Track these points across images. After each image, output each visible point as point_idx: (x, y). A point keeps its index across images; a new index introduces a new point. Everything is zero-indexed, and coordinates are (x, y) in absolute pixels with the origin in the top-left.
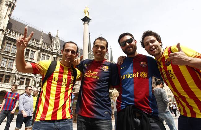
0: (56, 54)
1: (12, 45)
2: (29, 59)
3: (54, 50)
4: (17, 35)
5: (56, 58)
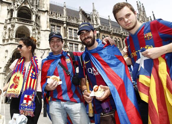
0: (98, 29)
1: (56, 26)
2: (74, 38)
3: (95, 26)
4: (58, 15)
5: (99, 34)
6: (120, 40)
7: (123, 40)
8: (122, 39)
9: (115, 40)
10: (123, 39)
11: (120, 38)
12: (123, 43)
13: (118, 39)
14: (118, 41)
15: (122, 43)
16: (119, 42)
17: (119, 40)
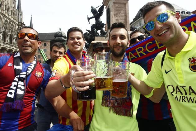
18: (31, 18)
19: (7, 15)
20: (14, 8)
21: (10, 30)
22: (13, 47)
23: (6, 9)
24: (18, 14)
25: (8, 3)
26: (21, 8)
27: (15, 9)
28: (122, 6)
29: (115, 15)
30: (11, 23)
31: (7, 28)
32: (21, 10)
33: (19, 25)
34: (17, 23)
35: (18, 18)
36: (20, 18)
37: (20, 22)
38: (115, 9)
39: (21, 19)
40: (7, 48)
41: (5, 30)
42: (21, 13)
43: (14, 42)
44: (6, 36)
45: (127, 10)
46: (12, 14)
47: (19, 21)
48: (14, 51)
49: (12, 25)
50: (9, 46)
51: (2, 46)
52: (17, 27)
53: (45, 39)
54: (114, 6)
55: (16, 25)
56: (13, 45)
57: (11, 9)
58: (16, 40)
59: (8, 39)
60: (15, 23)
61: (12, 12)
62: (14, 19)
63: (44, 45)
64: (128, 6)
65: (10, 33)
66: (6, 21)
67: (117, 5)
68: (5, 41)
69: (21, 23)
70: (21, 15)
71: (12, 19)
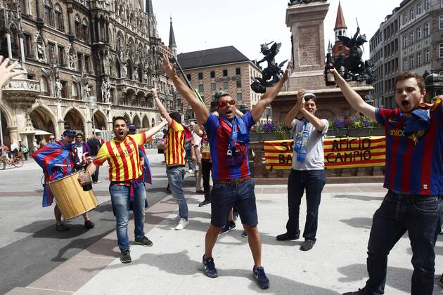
6: (60, 8)
7: (69, 11)
8: (67, 8)
9: (49, 5)
10: (71, 9)
11: (61, 4)
12: (69, 20)
13: (57, 4)
14: (56, 12)
15: (65, 18)
16: (59, 14)
17: (58, 10)
18: (171, 23)
19: (130, 28)
20: (141, 11)
21: (137, 56)
22: (145, 88)
23: (128, 17)
24: (149, 22)
25: (131, 5)
26: (152, 9)
27: (142, 14)
28: (313, 29)
29: (300, 47)
30: (139, 41)
31: (132, 53)
32: (152, 12)
33: (150, 44)
34: (148, 39)
35: (149, 30)
36: (152, 29)
37: (152, 38)
38: (301, 36)
39: (154, 30)
40: (135, 90)
41: (131, 57)
42: (154, 18)
43: (146, 78)
44: (132, 69)
45: (321, 36)
46: (138, 25)
47: (151, 36)
48: (146, 94)
49: (140, 45)
50: (137, 87)
51: (128, 88)
52: (148, 47)
53: (199, 65)
54: (300, 31)
55: (145, 44)
56: (143, 83)
57: (136, 16)
58: (147, 74)
59: (135, 74)
60: (144, 40)
61: (138, 22)
62: (143, 34)
63: (197, 77)
64: (323, 30)
65: (137, 63)
66: (131, 39)
67: (304, 30)
68: (131, 78)
69: (155, 38)
70: (154, 23)
71: (140, 34)
